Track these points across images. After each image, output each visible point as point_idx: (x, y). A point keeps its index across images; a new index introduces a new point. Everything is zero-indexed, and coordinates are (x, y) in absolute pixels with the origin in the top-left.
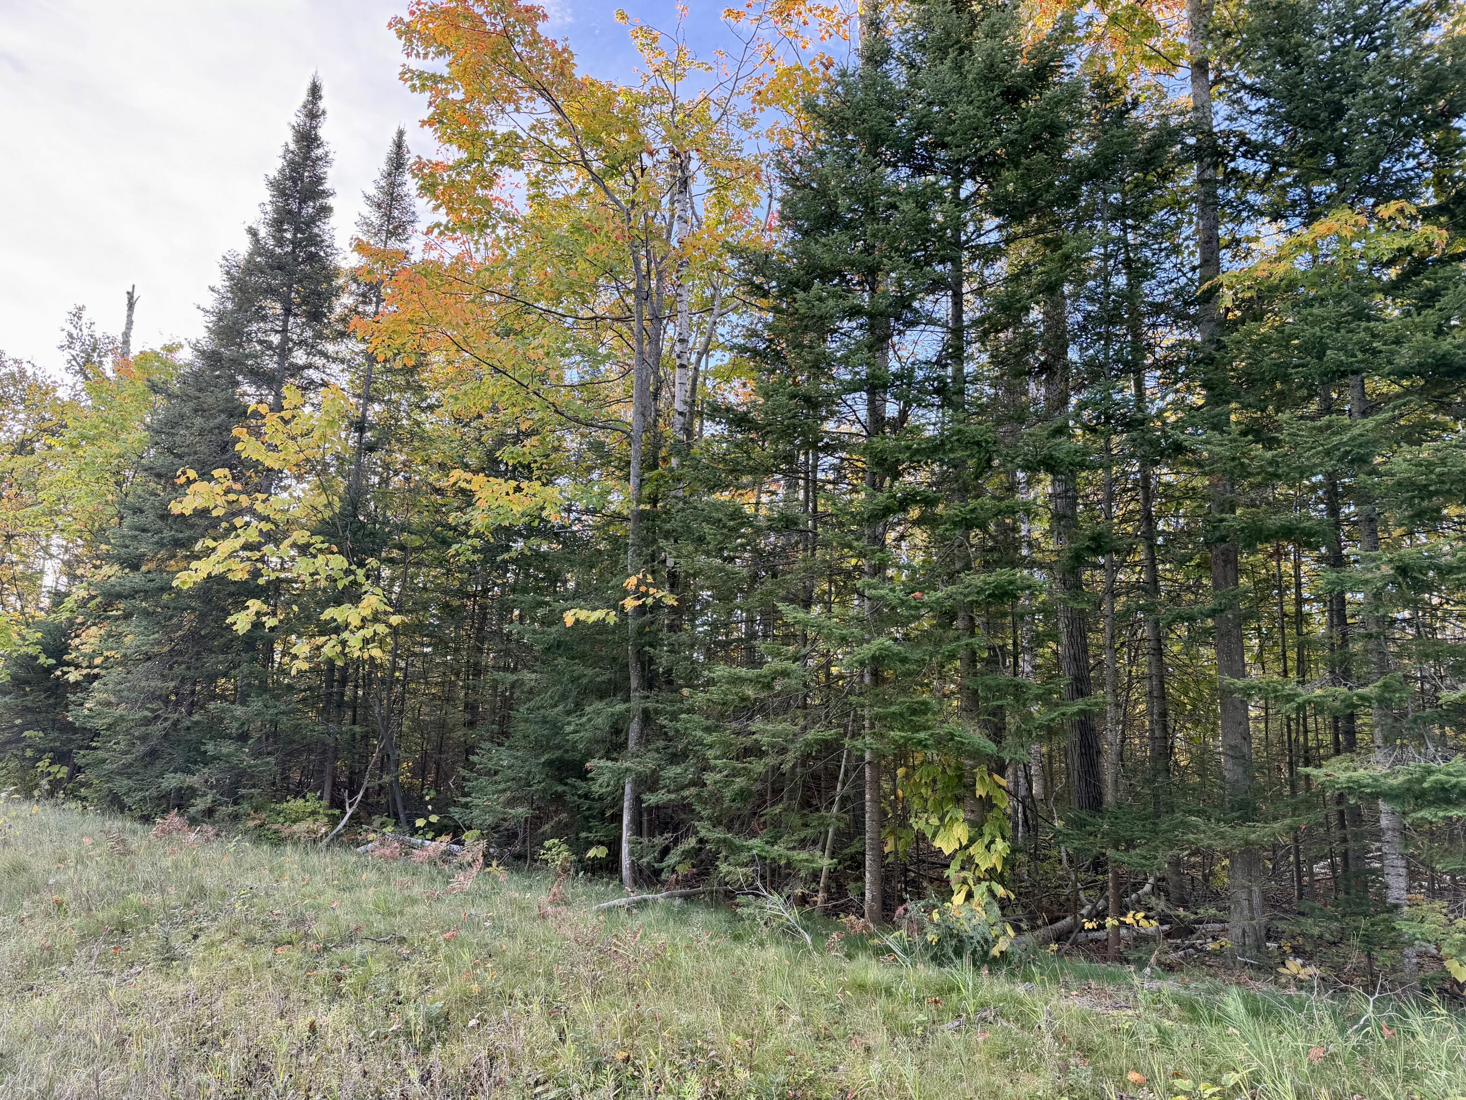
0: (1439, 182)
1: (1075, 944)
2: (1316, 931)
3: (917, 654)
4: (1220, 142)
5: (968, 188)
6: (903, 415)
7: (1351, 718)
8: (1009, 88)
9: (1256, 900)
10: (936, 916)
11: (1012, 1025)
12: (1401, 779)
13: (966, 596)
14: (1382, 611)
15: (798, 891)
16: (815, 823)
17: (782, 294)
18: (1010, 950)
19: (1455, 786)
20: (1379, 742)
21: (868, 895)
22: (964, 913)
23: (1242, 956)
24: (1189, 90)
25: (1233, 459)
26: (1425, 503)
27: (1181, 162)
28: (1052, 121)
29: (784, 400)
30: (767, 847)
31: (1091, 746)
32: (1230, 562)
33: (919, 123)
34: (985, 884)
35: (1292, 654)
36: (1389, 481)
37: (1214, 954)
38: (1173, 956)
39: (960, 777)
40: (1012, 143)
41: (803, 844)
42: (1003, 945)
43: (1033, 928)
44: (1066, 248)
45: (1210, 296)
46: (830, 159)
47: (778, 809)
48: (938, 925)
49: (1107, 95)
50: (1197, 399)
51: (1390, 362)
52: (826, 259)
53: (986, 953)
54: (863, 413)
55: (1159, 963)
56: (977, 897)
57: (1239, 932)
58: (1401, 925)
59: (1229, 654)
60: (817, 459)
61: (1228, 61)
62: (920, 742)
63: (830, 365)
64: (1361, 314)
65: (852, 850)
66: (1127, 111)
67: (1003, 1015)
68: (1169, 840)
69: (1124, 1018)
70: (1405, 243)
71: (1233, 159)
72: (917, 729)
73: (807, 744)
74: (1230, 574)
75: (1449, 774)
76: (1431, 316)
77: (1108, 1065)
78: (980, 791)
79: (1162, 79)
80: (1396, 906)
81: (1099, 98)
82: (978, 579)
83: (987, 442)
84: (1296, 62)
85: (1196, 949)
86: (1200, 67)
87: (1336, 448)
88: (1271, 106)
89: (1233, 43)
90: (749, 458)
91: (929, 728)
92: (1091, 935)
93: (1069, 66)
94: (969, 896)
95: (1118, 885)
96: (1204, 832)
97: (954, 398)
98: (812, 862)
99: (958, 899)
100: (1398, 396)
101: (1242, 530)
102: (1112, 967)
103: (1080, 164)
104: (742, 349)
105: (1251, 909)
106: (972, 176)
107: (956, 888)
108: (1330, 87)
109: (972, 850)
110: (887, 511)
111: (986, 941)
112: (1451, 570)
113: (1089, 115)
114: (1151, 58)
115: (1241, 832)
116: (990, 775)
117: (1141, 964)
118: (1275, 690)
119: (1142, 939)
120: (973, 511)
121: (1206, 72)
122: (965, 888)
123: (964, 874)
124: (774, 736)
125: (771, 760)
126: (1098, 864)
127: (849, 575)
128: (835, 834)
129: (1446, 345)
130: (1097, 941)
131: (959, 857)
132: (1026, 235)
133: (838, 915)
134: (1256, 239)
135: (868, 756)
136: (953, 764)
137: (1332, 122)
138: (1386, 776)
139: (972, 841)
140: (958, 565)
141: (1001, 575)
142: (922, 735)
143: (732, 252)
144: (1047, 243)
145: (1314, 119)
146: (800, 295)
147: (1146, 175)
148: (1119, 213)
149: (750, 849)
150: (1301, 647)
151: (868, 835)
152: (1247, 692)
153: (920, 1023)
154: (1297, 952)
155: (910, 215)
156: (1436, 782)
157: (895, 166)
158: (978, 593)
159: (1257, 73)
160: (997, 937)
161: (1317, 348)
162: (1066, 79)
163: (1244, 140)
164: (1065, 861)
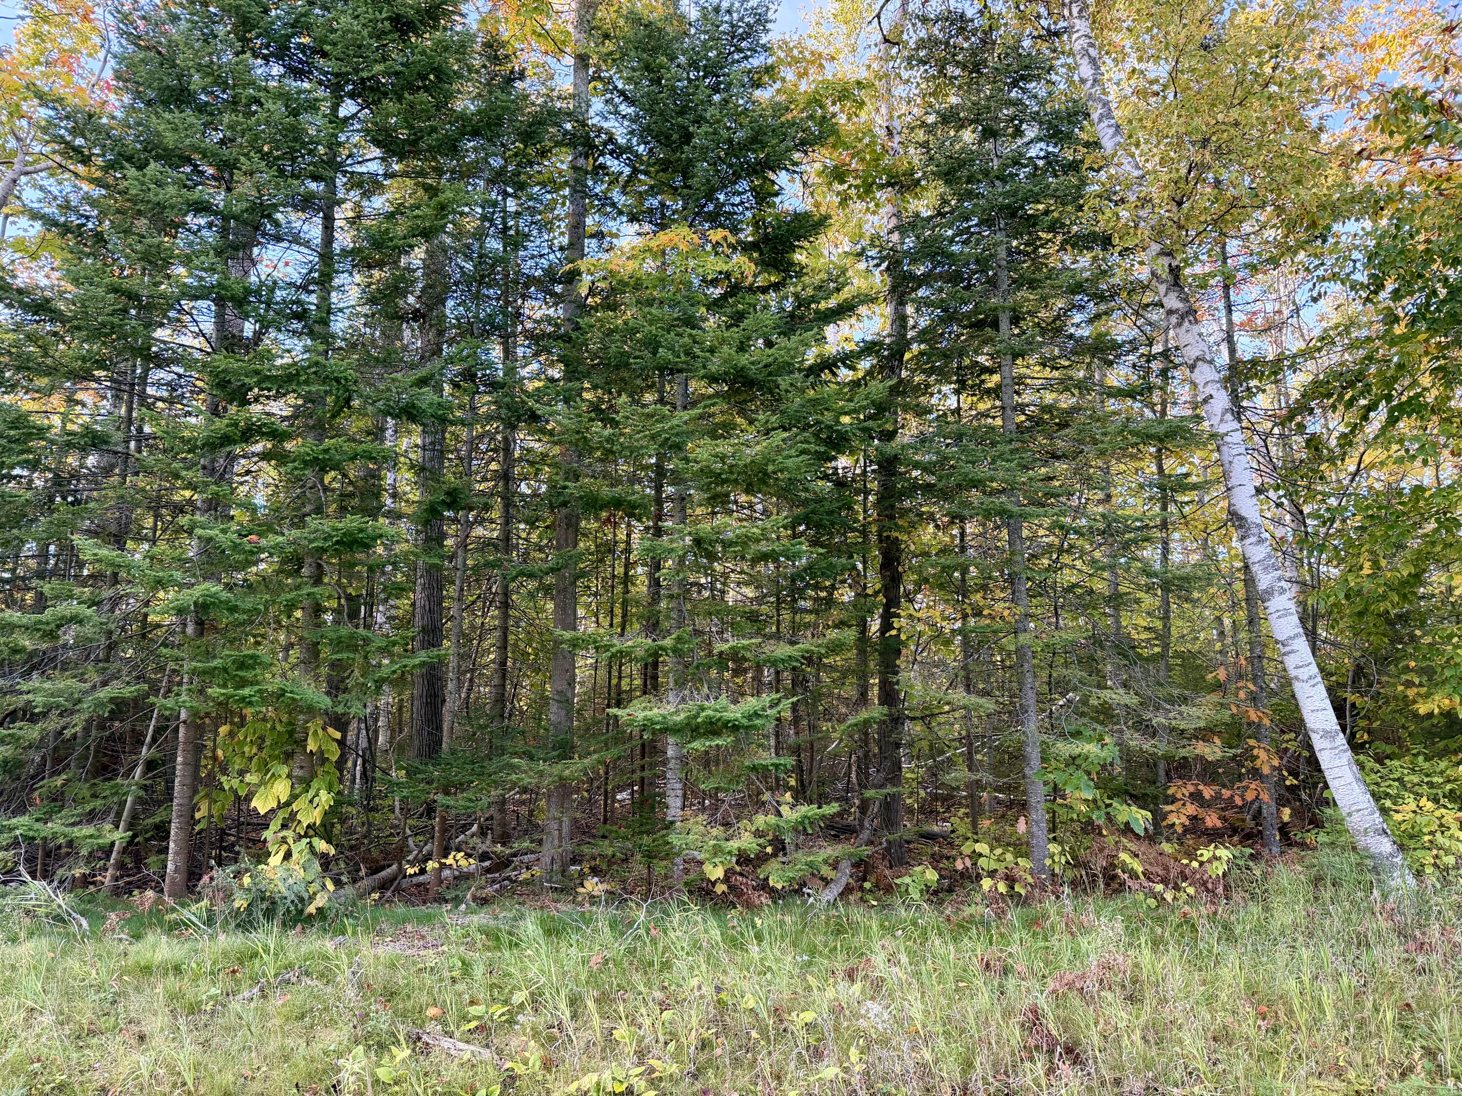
0: (756, 225)
1: (398, 890)
2: (609, 852)
3: (248, 602)
4: (592, 135)
5: (348, 108)
6: (258, 337)
7: (656, 665)
8: (398, 15)
9: (565, 829)
10: (247, 880)
11: (316, 982)
12: (683, 716)
13: (311, 541)
14: (681, 576)
15: (78, 872)
16: (107, 793)
17: (110, 166)
18: (327, 905)
19: (719, 719)
20: (671, 685)
21: (170, 866)
22: (281, 873)
23: (549, 881)
24: (571, 79)
25: (578, 432)
26: (719, 489)
27: (558, 144)
28: (440, 66)
29: (101, 291)
30: (37, 826)
31: (436, 696)
32: (572, 525)
33: (297, 21)
34: (305, 841)
35: (618, 611)
36: (696, 467)
37: (526, 882)
38: (489, 891)
39: (291, 733)
40: (397, 74)
41: (91, 817)
42: (320, 901)
43: (355, 881)
44: (442, 197)
45: (572, 277)
46: (184, 25)
47: (59, 781)
48: (249, 890)
49: (496, 57)
50: (556, 373)
51: (704, 367)
52: (170, 139)
53: (301, 912)
54: (208, 326)
55: (475, 899)
56: (295, 855)
57: (548, 860)
58: (673, 838)
59: (564, 609)
60: (146, 371)
61: (605, 61)
62: (243, 699)
63: (167, 264)
64: (691, 322)
65: (157, 819)
66: (514, 80)
67: (307, 974)
68: (495, 782)
69: (431, 958)
70: (725, 268)
71: (602, 154)
72: (243, 683)
73: (100, 704)
74: (571, 536)
75: (716, 710)
76: (735, 334)
77: (409, 1004)
78: (312, 746)
79: (549, 59)
80: (672, 823)
81: (488, 58)
82: (327, 525)
83: (346, 379)
84: (658, 81)
85: (511, 881)
86: (582, 60)
87: (659, 434)
88: (637, 115)
89: (609, 46)
90: (46, 355)
91: (257, 683)
92: (415, 880)
93: (463, 16)
94: (288, 856)
95: (444, 830)
96: (526, 772)
97: (317, 328)
98: (98, 837)
99: (275, 860)
100: (710, 397)
101: (581, 498)
102: (431, 909)
103: (463, 117)
104: (49, 222)
105: (560, 838)
106: (352, 96)
107: (272, 848)
108: (681, 113)
109: (295, 806)
110: (227, 440)
111: (301, 900)
112: (731, 544)
113: (477, 72)
114: (540, 35)
115: (556, 769)
116: (324, 729)
117: (457, 901)
118: (595, 642)
119: (463, 877)
120: (326, 451)
121: (587, 66)
122: (285, 847)
123: (285, 833)
124: (52, 695)
125: (53, 724)
126: (430, 810)
127: (179, 509)
128: (134, 803)
129: (744, 360)
130: (418, 885)
131: (282, 815)
132: (405, 174)
133: (130, 893)
134: (617, 236)
135: (183, 715)
136: (284, 719)
137: (680, 146)
138: (671, 714)
139: (294, 797)
140: (308, 509)
141: (352, 522)
142: (246, 691)
143: (41, 98)
144: (427, 188)
145: (668, 138)
146: (132, 172)
147: (526, 146)
148: (497, 178)
149: (11, 829)
150: (625, 604)
151: (176, 802)
152: (575, 644)
153: (211, 998)
154: (595, 871)
155: (276, 117)
156: (707, 717)
157: (266, 58)
158: (325, 539)
159: (629, 80)
160: (315, 894)
161: (653, 344)
162: (459, 28)
163: (611, 139)
164: (397, 810)
